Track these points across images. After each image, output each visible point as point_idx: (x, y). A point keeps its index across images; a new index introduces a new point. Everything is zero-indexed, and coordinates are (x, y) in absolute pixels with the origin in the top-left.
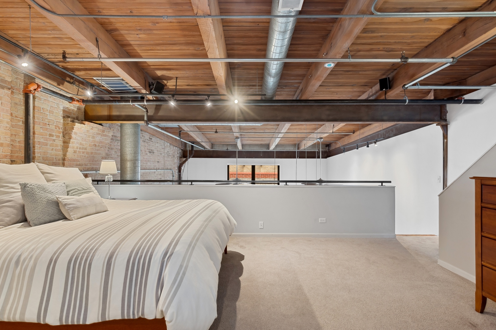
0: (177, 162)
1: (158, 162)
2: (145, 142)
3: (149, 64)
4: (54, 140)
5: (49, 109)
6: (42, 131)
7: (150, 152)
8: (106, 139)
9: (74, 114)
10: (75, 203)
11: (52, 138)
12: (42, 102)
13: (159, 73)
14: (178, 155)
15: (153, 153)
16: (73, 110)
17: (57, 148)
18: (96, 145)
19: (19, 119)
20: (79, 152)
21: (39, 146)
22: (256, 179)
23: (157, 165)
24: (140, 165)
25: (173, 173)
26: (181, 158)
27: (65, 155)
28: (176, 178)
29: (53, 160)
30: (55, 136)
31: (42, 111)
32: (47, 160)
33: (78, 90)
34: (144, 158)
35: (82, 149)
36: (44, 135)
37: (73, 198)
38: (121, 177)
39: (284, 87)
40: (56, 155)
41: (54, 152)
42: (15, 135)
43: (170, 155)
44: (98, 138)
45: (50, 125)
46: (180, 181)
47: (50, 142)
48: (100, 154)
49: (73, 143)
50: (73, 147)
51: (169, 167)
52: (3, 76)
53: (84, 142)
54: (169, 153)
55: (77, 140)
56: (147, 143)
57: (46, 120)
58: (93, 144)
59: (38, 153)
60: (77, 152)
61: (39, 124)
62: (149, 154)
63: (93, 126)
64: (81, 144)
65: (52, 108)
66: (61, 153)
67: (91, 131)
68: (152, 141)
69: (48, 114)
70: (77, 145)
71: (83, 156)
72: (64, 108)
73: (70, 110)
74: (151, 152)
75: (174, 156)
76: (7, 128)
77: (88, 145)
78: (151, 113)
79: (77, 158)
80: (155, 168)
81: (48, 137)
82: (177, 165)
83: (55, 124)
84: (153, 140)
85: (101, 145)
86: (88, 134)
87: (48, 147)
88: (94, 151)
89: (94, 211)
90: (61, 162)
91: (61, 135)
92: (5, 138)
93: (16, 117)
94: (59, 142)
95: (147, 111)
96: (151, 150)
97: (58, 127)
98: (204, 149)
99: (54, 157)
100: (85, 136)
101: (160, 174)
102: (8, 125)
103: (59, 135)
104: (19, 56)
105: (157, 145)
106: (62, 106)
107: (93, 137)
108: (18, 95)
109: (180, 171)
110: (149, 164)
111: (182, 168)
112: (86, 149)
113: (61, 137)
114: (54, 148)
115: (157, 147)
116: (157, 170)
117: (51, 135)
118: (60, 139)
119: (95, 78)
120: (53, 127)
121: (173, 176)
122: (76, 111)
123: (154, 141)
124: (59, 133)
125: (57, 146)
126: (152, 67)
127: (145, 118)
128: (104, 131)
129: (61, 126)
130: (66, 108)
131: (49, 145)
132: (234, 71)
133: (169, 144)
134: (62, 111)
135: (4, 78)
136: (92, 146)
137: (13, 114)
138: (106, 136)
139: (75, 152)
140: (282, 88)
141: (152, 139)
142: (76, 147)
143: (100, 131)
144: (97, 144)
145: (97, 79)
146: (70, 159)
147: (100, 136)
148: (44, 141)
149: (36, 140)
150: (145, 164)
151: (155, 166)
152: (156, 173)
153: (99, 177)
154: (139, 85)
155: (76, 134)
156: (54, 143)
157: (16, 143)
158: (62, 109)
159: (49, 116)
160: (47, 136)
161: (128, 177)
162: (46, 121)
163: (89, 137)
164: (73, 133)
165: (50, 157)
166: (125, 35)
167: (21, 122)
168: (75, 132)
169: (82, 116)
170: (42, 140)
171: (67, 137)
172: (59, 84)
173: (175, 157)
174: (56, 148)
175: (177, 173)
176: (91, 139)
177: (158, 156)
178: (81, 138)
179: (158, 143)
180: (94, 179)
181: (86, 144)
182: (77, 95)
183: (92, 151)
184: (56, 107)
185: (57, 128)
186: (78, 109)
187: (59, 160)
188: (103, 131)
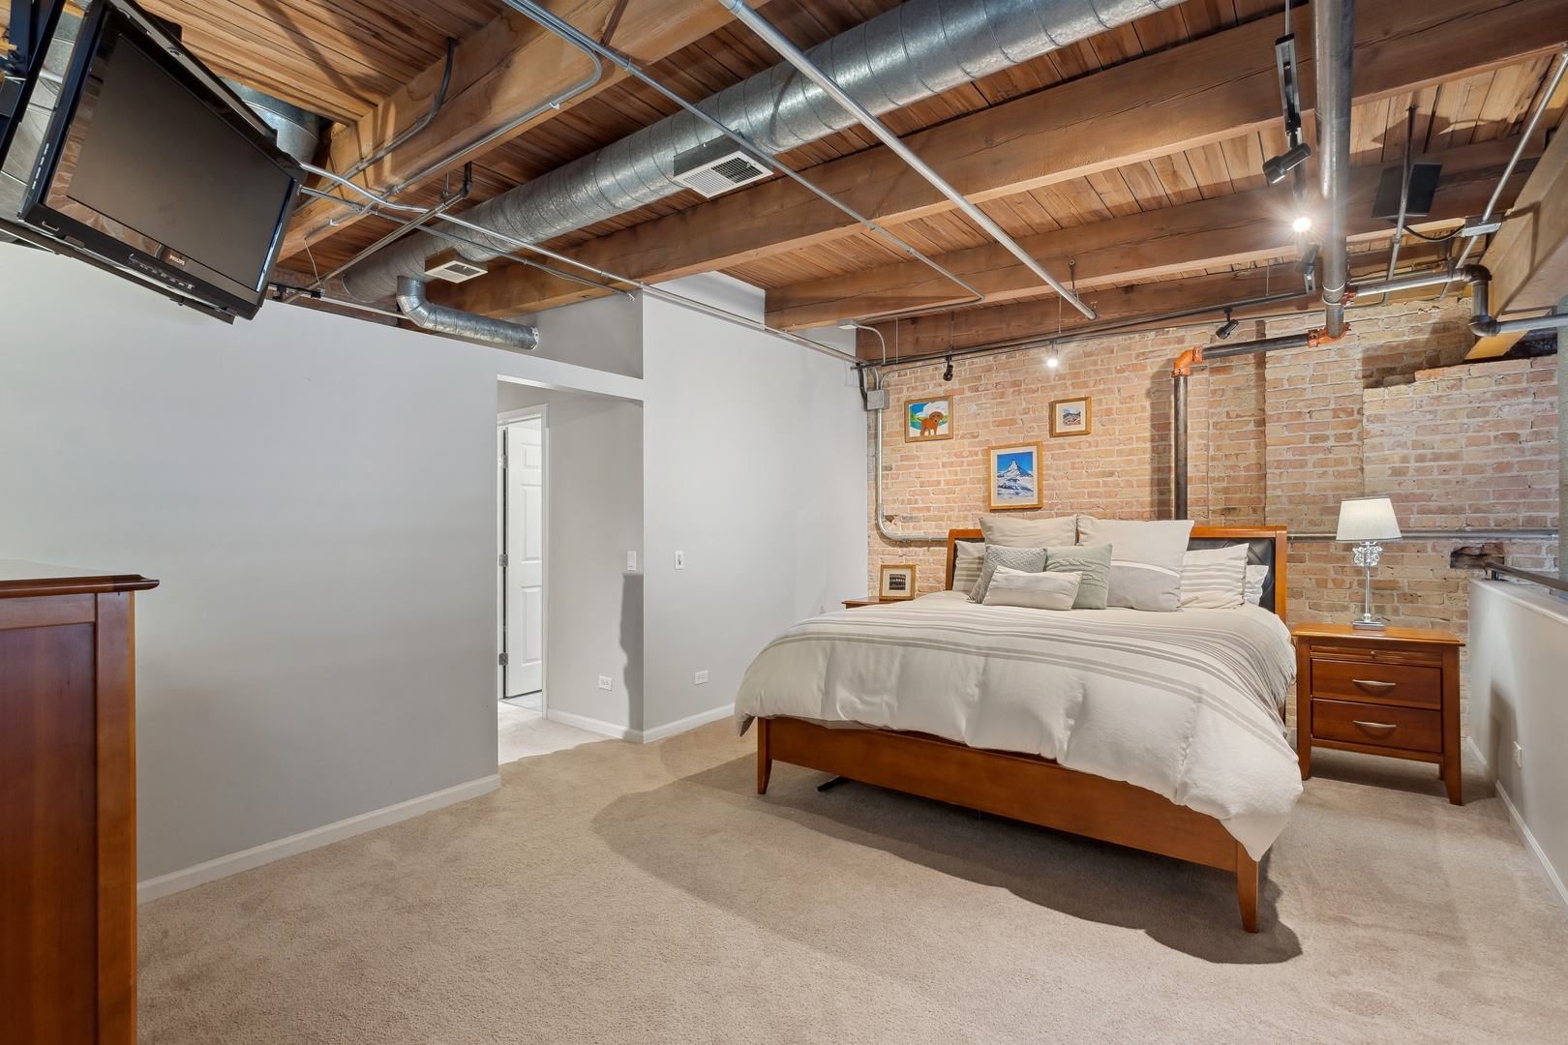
4: (1329, 450)
5: (1309, 373)
6: (1289, 434)
11: (1320, 444)
12: (1286, 364)
17: (1341, 468)
18: (1514, 437)
19: (1247, 418)
20: (1420, 469)
21: (1278, 471)
29: (1326, 501)
30: (1333, 438)
31: (1286, 384)
32: (1304, 503)
35: (1434, 460)
36: (1292, 443)
40: (1337, 487)
42: (1237, 455)
44: (1514, 410)
45: (1314, 415)
47: (1314, 457)
55: (1388, 435)
57: (1301, 404)
58: (1492, 434)
59: (1275, 487)
60: (1411, 472)
61: (1279, 419)
63: (1463, 374)
65: (1321, 368)
66: (1356, 480)
69: (1307, 386)
70: (1400, 451)
71: (1446, 482)
73: (1393, 348)
76: (1200, 447)
79: (1415, 492)
81: (1308, 444)
83: (1332, 407)
86: (1441, 408)
87: (1309, 469)
88: (1513, 461)
91: (1357, 431)
92: (1196, 466)
93: (1238, 416)
94: (1349, 453)
97: (1344, 410)
99: (1330, 492)
100: (1431, 416)
103: (1350, 432)
106: (1359, 350)
108: (1243, 369)
113: (1355, 436)
114: (1330, 469)
117: (1317, 439)
118: (1354, 442)
120: (1325, 416)
124: (1350, 425)
125: (1340, 462)
128: (1550, 373)
129: (1356, 407)
131: (1311, 465)
134: (1359, 364)
137: (1231, 413)
139: (1399, 472)
142: (1396, 459)
144: (1521, 431)
148: (1293, 458)
149: (1271, 458)
155: (1378, 418)
156: (1330, 456)
157: (1239, 471)
158: (1359, 356)
159: (1309, 390)
160: (1303, 442)
162: (1301, 407)
165: (1314, 496)
167: (1252, 423)
168: (1376, 416)
170: (1289, 456)
174: (1335, 469)
176: (1464, 420)
178: (1412, 427)
183: (1502, 460)
184: (1336, 358)
185: (1342, 415)
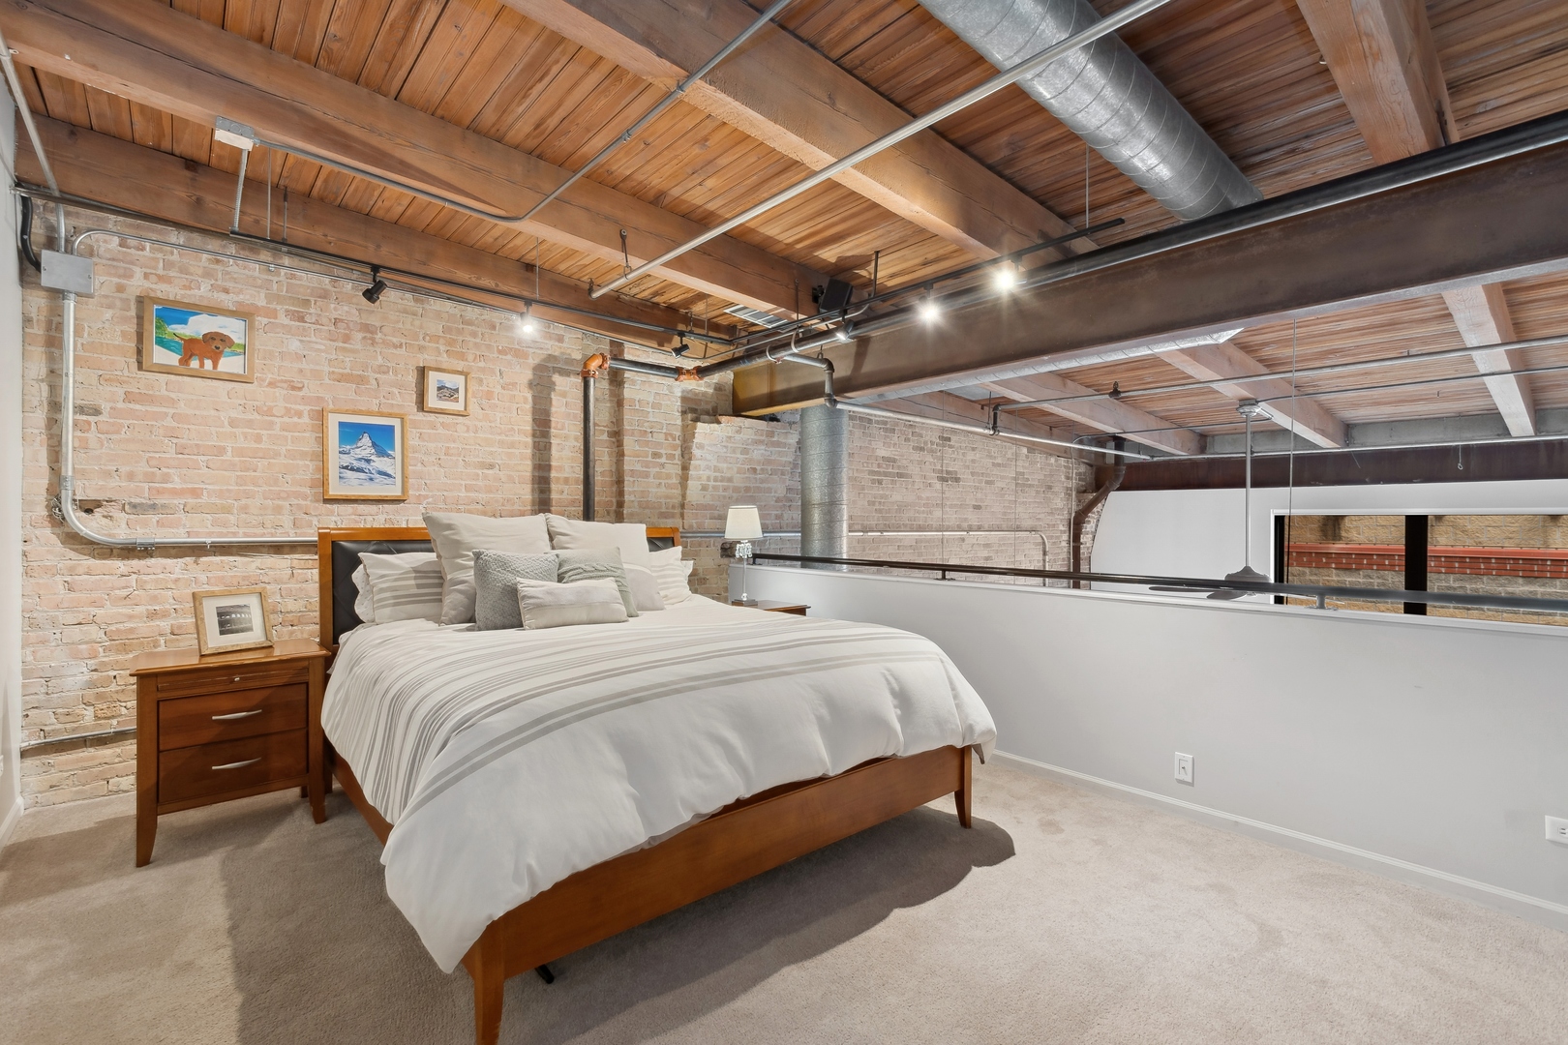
0: (1063, 505)
1: (977, 507)
2: (922, 449)
3: (786, 242)
4: (663, 465)
5: (651, 399)
6: (637, 448)
7: (943, 479)
8: (780, 452)
9: (707, 402)
10: (540, 596)
11: (658, 460)
12: (638, 387)
13: (830, 254)
14: (1073, 483)
15: (957, 480)
16: (704, 394)
17: (670, 481)
18: (755, 470)
19: (602, 428)
20: (714, 487)
21: (632, 479)
22: (1436, 583)
23: (973, 518)
24: (845, 517)
25: (1044, 543)
26: (1085, 492)
27: (684, 496)
28: (1059, 561)
29: (661, 508)
30: (665, 456)
31: (637, 407)
32: (649, 508)
33: (706, 346)
34: (919, 498)
35: (721, 481)
36: (642, 457)
37: (542, 586)
38: (803, 548)
39: (1306, 144)
40: (667, 497)
41: (663, 490)
43: (1030, 486)
44: (758, 453)
45: (655, 435)
46: (1076, 575)
47: (653, 470)
48: (769, 490)
49: (695, 468)
50: (699, 479)
51: (1027, 523)
52: (569, 351)
53: (725, 465)
54: (1028, 479)
55: (706, 459)
56: (932, 451)
57: (646, 424)
58: (747, 467)
59: (630, 493)
60: (710, 489)
61: (632, 435)
62: (938, 485)
63: (741, 424)
64: (716, 469)
65: (658, 397)
66: (677, 492)
67: (738, 437)
68: (951, 447)
69: (650, 410)
70: (708, 472)
71: (724, 497)
72: (683, 392)
73: (696, 394)
74: (948, 478)
75: (1050, 487)
76: (576, 449)
77: (735, 470)
78: (842, 370)
79: (711, 503)
80: (965, 525)
81: (650, 459)
82: (1066, 516)
83: (664, 431)
84: (956, 442)
85: (769, 468)
86: (730, 445)
87: (651, 480)
88: (752, 485)
89: (584, 617)
90: (677, 511)
91: (678, 452)
94: (674, 470)
95: (831, 367)
96: (948, 472)
97: (671, 435)
98: (1152, 457)
99: (663, 501)
100: (725, 450)
101: (987, 546)
102: (576, 444)
103: (674, 452)
104: (522, 314)
105: (971, 456)
106: (680, 390)
107: (745, 451)
109: (1077, 537)
110: (938, 513)
111: (1088, 527)
112: (730, 480)
113: (677, 457)
114: (663, 482)
115: (973, 461)
116: (968, 531)
117: (656, 455)
118: (677, 461)
119: (727, 311)
120: (660, 438)
121: (1045, 553)
122: (712, 395)
123: (957, 445)
124: (674, 448)
125: (668, 476)
126: (799, 246)
127: (827, 389)
128: (773, 432)
129: (678, 434)
130: (688, 392)
131: (652, 476)
132: (1016, 169)
133: (1025, 450)
134: (679, 401)
135: (569, 354)
136: (745, 473)
138: (778, 444)
139: (704, 488)
140: (1293, 151)
141: (949, 439)
142: (705, 478)
143: (762, 435)
144: (758, 468)
145: (732, 312)
146: (694, 503)
147: (763, 447)
148: (642, 469)
149: (626, 467)
150: (922, 515)
151: (966, 519)
152: (966, 542)
153: (772, 546)
154: (773, 306)
155: (701, 446)
156: (664, 471)
158: (680, 394)
159: (651, 414)
160: (647, 457)
161: (816, 549)
162: (646, 427)
163: (734, 452)
164: (694, 447)
165: (655, 502)
166: (684, 197)
167: (606, 434)
168: (700, 444)
169: (728, 405)
170: (638, 467)
171: (687, 456)
172: (661, 344)
173: (1056, 489)
174: (666, 481)
175: (1064, 544)
176: (739, 456)
177: (976, 488)
178: (716, 456)
179: (973, 449)
180: (758, 552)
181: (728, 468)
182: (704, 357)
183: (748, 485)
184: (667, 392)
185: (670, 439)
186: (715, 389)
187: (673, 507)
188: (771, 434)
